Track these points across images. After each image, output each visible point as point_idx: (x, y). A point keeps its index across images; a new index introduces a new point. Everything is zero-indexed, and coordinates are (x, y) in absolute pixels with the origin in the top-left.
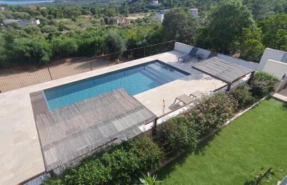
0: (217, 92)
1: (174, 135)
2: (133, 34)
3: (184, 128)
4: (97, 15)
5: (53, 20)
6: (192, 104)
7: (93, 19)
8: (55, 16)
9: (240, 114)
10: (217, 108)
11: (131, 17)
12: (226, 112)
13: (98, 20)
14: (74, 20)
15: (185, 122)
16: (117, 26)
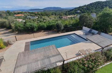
0: (97, 51)
1: (71, 70)
2: (67, 22)
3: (76, 68)
4: (57, 15)
5: (42, 17)
6: (83, 56)
7: (55, 17)
8: (43, 16)
9: (108, 63)
10: (95, 59)
11: (69, 16)
12: (99, 62)
13: (57, 17)
14: (49, 17)
15: (78, 64)
16: (63, 19)
